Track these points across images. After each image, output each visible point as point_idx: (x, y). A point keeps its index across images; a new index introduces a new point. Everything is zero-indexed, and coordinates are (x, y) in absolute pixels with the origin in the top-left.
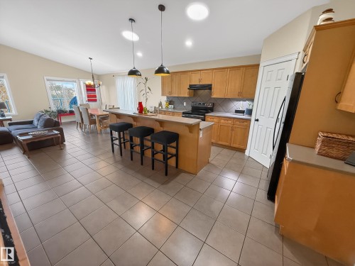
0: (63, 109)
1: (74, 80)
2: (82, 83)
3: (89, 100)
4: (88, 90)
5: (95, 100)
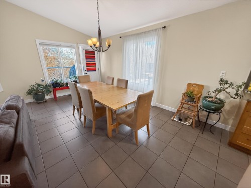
0: (59, 81)
1: (73, 44)
2: (81, 49)
3: (88, 70)
4: (87, 58)
5: (94, 70)
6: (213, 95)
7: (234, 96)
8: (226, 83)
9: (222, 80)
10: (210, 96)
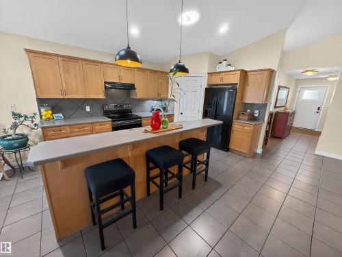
6: (11, 132)
7: (34, 127)
8: (20, 116)
9: (14, 114)
10: (8, 134)
